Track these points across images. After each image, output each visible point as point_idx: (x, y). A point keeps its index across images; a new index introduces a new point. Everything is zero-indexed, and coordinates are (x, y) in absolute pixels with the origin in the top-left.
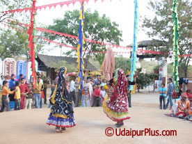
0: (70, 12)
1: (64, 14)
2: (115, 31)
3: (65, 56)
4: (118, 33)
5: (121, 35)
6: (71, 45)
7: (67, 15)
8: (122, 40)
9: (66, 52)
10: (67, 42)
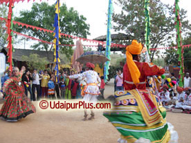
0: (37, 4)
1: (32, 6)
2: (83, 24)
3: (32, 49)
4: (86, 27)
5: (88, 29)
6: (38, 38)
7: (34, 8)
8: (89, 34)
9: (33, 45)
10: (34, 35)
